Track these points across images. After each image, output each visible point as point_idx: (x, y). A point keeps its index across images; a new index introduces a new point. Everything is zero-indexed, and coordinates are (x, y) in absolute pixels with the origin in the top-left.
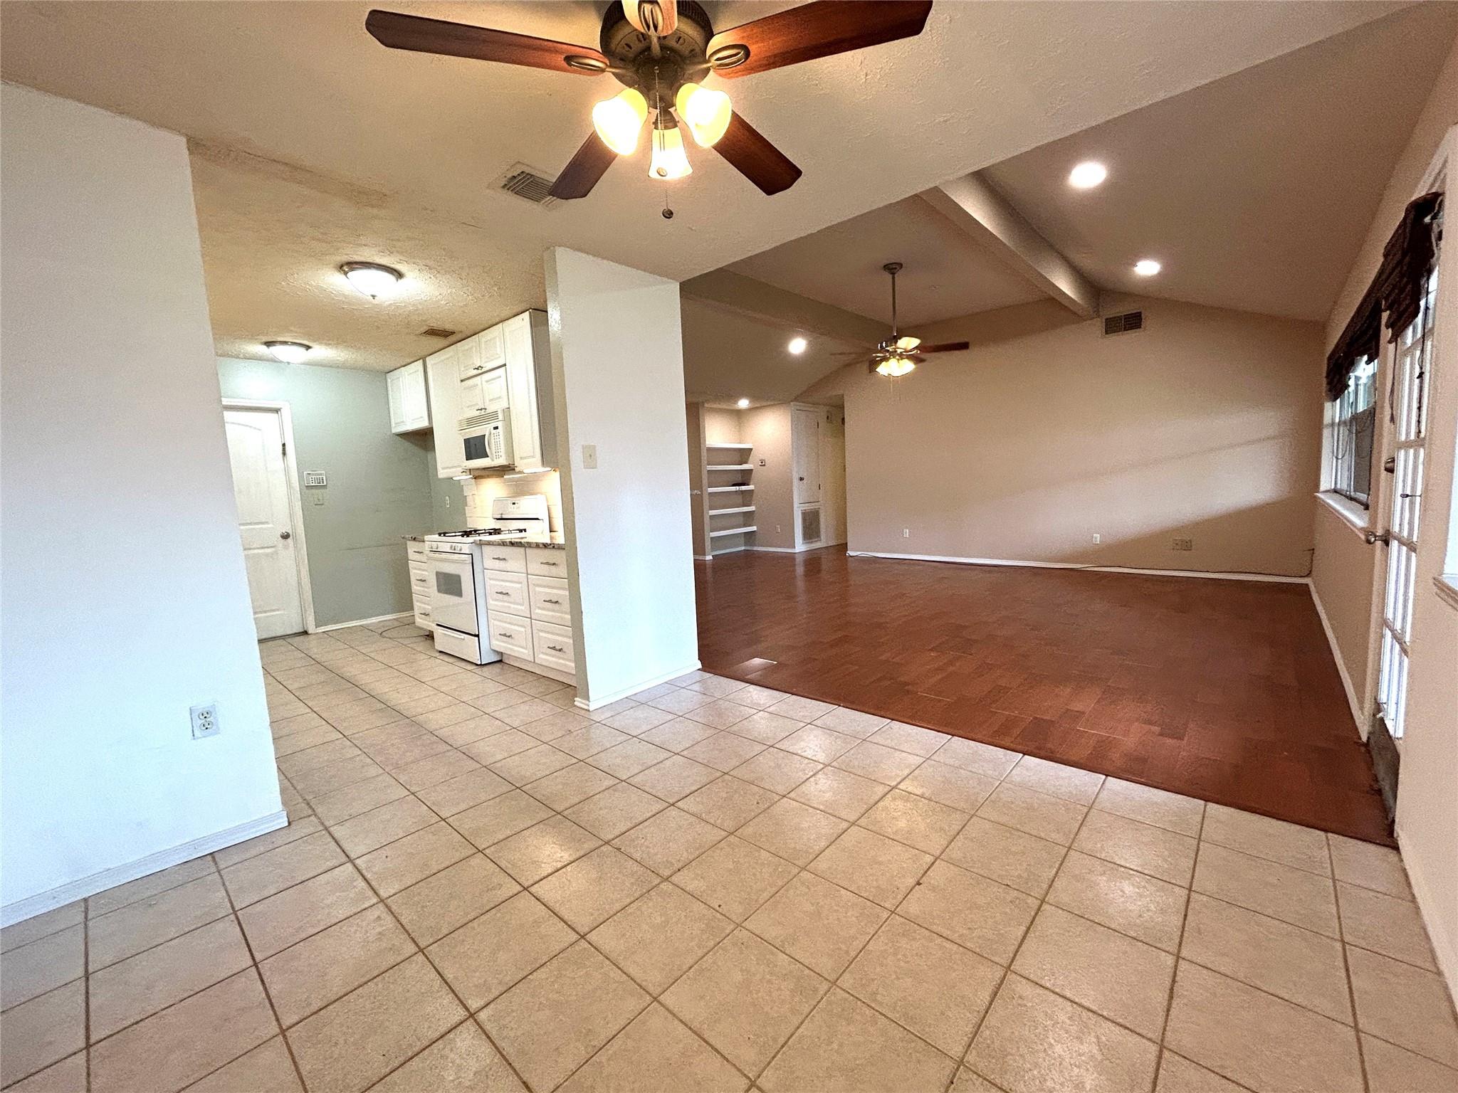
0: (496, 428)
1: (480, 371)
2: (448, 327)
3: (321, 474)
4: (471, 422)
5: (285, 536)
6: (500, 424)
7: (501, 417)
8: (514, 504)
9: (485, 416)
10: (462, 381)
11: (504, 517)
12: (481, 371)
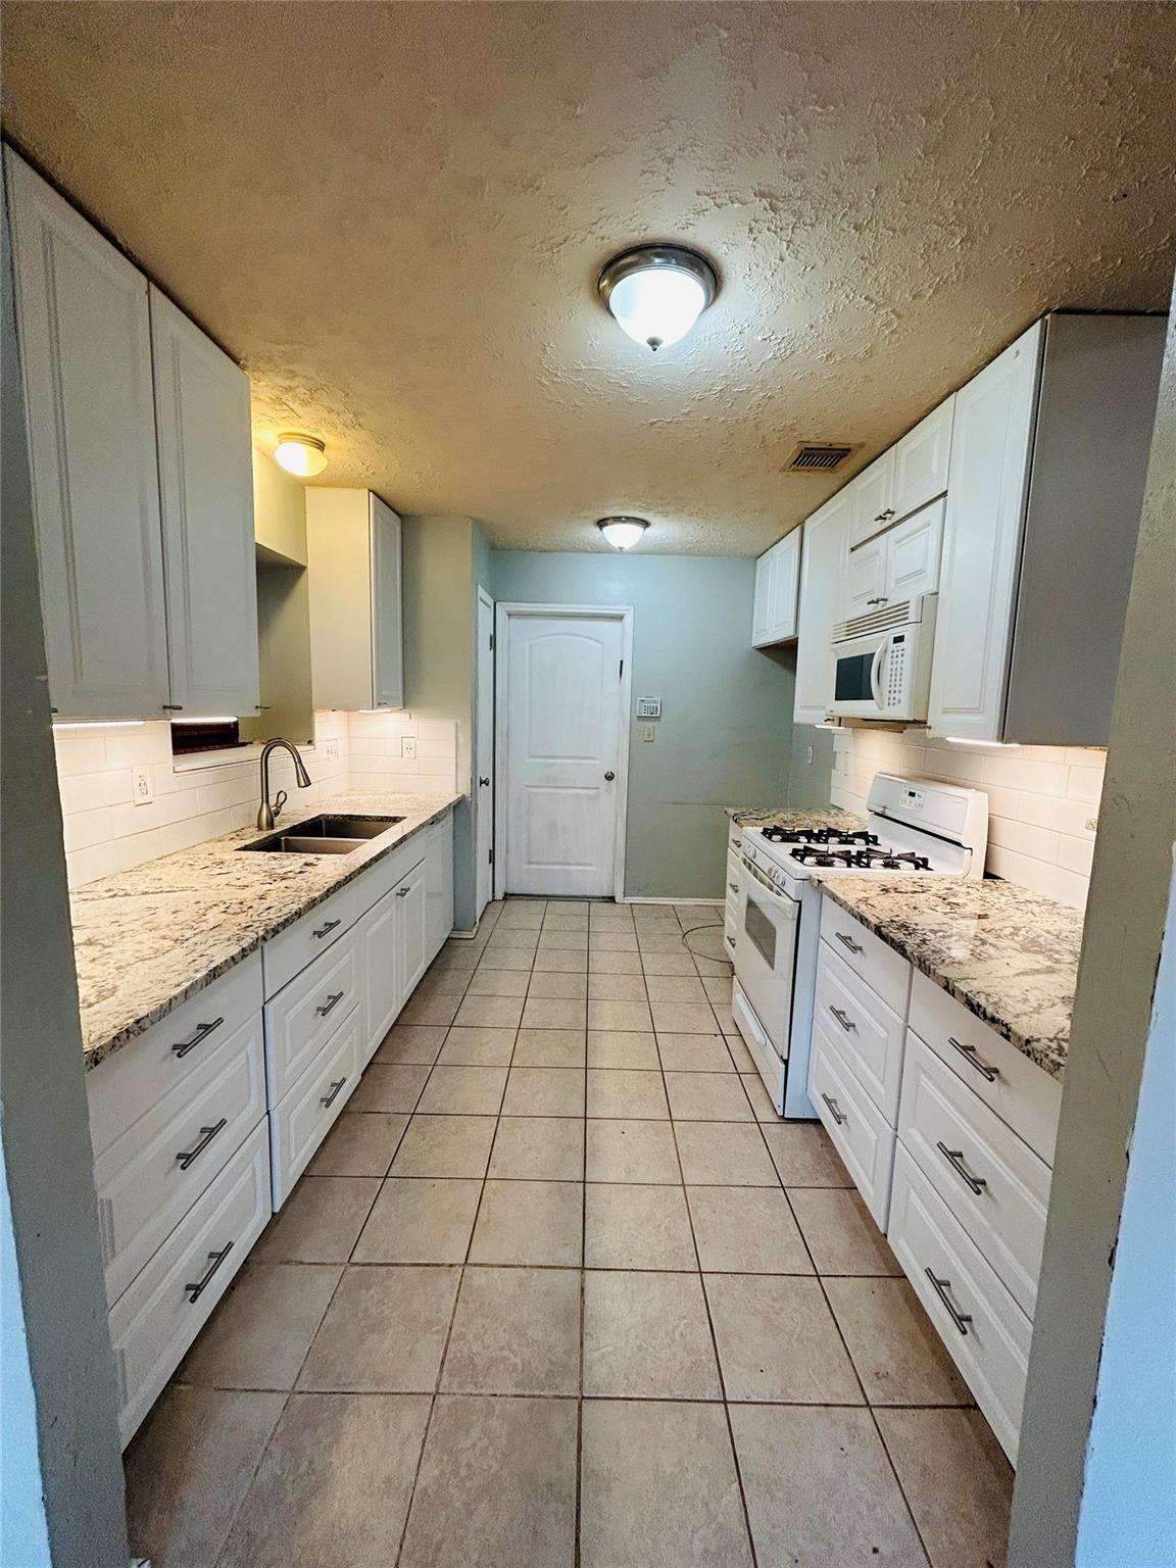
0: (899, 639)
1: (888, 523)
2: (836, 437)
3: (655, 702)
4: (855, 628)
5: (610, 777)
6: (908, 632)
7: (912, 617)
8: (912, 794)
9: (884, 615)
10: (853, 550)
11: (888, 813)
12: (889, 520)
